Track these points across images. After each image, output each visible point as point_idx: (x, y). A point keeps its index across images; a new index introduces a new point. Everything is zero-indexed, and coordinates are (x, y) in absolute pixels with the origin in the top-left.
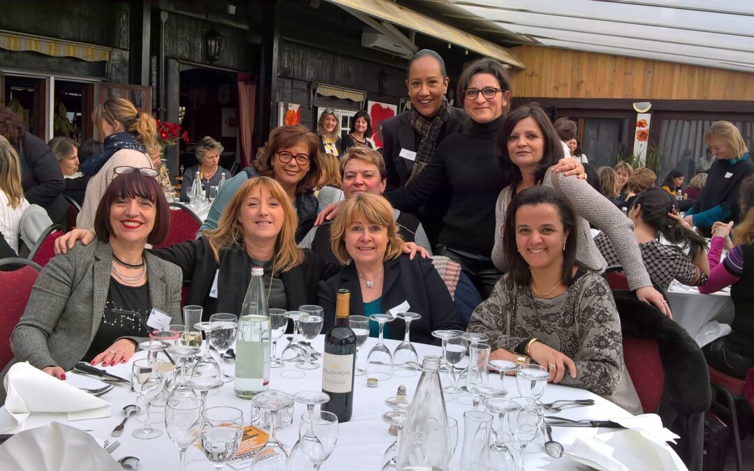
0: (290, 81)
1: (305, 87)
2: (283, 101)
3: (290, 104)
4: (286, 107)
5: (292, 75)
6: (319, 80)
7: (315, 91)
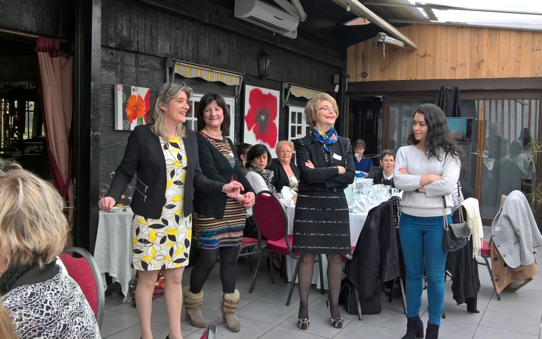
0: (134, 55)
1: (157, 64)
2: (121, 83)
3: (132, 87)
4: (127, 92)
5: (135, 47)
6: (178, 57)
7: (171, 70)
